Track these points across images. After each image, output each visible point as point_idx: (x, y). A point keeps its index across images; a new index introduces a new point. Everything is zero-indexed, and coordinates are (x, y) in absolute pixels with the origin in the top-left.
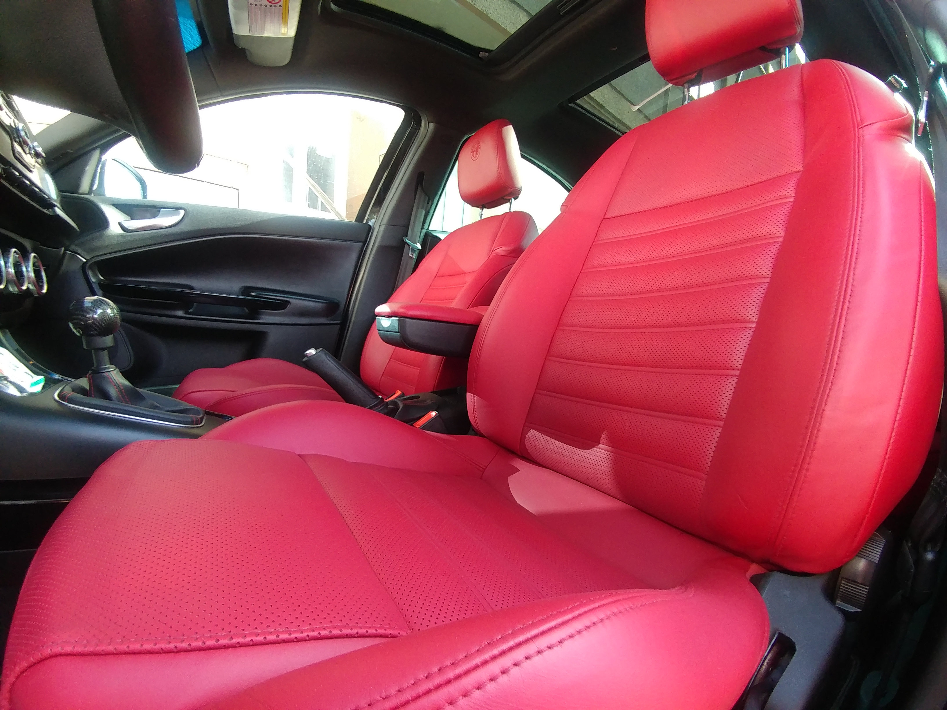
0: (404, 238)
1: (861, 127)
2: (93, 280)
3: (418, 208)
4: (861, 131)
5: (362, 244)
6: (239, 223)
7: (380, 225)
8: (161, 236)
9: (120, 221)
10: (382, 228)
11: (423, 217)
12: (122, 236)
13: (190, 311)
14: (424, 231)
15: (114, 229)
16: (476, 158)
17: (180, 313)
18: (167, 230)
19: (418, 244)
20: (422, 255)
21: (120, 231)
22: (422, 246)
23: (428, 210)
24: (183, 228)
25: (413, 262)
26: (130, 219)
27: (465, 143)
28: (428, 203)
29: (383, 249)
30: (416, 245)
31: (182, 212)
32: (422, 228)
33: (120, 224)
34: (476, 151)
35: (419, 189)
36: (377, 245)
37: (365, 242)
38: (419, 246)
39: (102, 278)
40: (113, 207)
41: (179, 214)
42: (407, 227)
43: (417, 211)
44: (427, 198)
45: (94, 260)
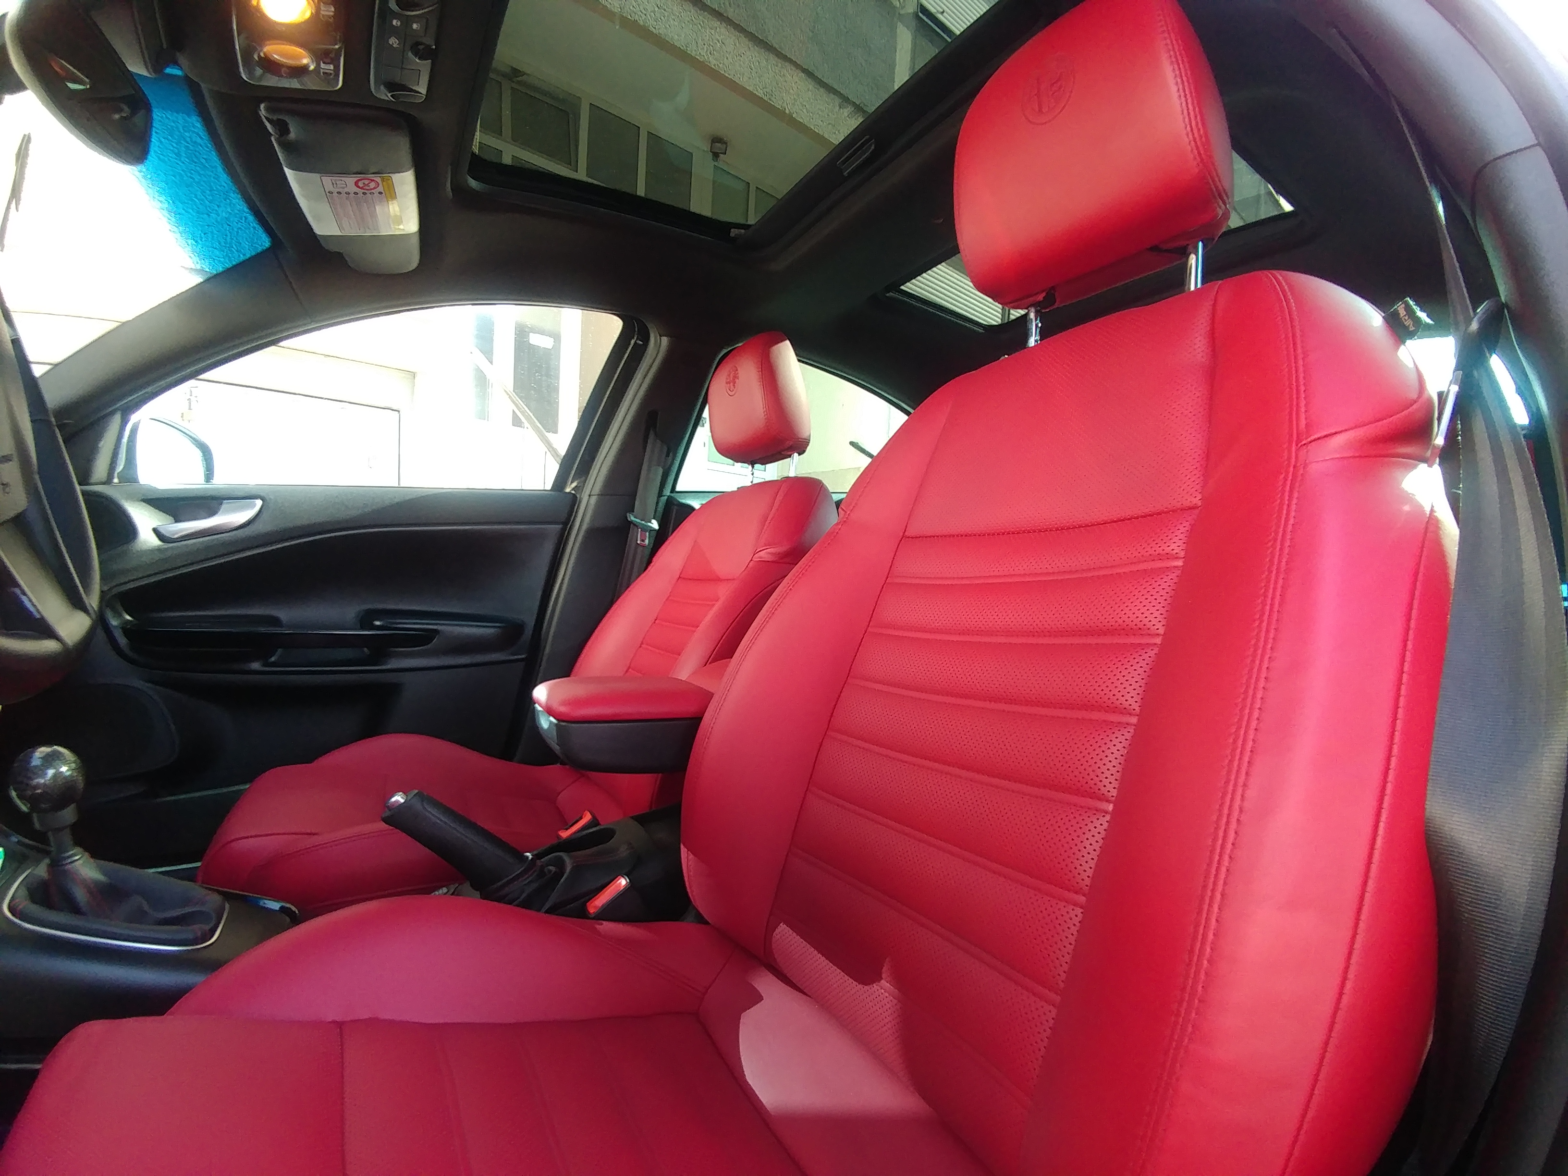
0: (628, 514)
1: (1304, 442)
2: (114, 622)
3: (649, 467)
4: (1302, 453)
5: (561, 526)
6: (354, 513)
7: (590, 496)
8: (224, 544)
9: (154, 526)
10: (593, 500)
11: (659, 478)
12: (159, 550)
13: (273, 659)
14: (664, 499)
15: (147, 538)
16: (733, 393)
17: (256, 666)
18: (234, 532)
19: (654, 521)
20: (660, 538)
21: (155, 542)
22: (659, 525)
23: (667, 467)
24: (260, 528)
25: (647, 552)
26: (173, 521)
27: (723, 360)
28: (668, 455)
29: (593, 534)
30: (649, 524)
31: (259, 503)
32: (660, 495)
33: (155, 531)
34: (733, 381)
35: (652, 436)
36: (585, 527)
37: (567, 523)
38: (655, 525)
39: (128, 618)
40: (144, 504)
41: (255, 505)
42: (633, 496)
43: (649, 470)
44: (665, 449)
45: (115, 591)
